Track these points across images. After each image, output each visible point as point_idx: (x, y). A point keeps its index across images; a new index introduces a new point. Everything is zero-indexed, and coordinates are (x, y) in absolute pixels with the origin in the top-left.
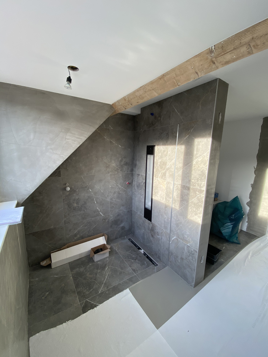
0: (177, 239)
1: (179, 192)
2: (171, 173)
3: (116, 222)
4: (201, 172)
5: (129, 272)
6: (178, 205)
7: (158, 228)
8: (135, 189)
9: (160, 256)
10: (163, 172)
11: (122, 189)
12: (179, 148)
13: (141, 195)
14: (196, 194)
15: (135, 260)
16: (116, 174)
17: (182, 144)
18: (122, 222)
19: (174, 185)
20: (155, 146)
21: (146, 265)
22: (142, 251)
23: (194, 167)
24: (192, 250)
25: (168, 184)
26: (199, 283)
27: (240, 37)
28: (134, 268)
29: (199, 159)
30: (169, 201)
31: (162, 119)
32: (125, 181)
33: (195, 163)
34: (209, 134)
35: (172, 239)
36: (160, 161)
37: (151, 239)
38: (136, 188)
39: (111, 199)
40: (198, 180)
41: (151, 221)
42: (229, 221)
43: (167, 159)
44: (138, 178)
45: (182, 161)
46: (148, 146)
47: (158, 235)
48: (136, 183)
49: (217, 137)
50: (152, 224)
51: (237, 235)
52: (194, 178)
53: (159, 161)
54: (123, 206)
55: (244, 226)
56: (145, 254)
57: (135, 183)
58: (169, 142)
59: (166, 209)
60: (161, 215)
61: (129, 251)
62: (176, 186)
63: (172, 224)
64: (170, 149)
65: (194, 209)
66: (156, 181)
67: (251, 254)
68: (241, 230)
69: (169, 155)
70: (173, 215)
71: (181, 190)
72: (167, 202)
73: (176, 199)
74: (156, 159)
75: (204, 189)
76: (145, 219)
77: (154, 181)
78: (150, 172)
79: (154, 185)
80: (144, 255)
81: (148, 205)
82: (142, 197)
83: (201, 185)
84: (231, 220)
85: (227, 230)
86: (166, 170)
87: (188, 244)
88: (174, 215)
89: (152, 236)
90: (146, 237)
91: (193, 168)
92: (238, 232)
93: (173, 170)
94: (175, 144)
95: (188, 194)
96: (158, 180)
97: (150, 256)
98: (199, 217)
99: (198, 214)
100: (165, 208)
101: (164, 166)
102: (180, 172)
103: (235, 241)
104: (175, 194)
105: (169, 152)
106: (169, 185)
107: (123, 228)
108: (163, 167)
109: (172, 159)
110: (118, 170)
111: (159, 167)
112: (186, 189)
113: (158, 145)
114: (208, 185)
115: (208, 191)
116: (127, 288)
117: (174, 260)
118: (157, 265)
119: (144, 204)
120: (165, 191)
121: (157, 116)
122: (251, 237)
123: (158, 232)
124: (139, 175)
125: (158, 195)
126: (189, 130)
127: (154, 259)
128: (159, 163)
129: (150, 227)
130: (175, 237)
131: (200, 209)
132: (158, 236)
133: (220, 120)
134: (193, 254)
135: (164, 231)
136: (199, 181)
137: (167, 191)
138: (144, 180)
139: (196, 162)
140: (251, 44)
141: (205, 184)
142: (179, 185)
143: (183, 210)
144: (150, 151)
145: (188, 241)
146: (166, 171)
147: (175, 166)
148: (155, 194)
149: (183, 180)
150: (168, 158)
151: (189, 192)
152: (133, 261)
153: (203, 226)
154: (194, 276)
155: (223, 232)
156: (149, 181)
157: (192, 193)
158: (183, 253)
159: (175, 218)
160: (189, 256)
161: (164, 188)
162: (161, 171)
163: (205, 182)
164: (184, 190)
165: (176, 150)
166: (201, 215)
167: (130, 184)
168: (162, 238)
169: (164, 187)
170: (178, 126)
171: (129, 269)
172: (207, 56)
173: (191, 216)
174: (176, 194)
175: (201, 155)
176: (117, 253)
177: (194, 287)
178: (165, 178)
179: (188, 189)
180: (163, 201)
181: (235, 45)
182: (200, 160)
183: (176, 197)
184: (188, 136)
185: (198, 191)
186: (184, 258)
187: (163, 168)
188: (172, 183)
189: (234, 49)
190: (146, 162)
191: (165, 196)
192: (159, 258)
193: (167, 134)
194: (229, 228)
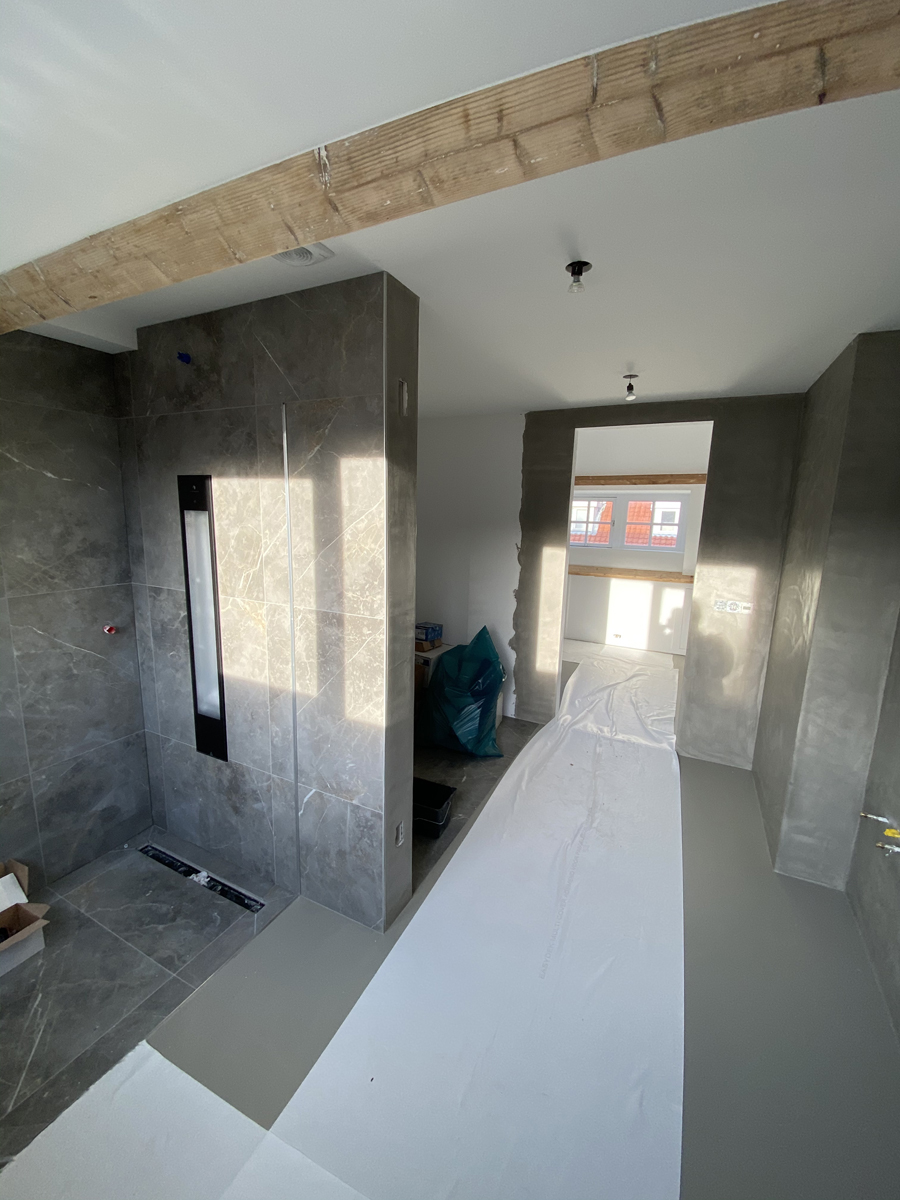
0: (320, 795)
1: (313, 637)
2: (278, 576)
3: (68, 800)
4: (370, 564)
5: (143, 978)
6: (315, 682)
7: (254, 777)
8: (149, 649)
9: (271, 869)
10: (251, 571)
11: (85, 656)
12: (297, 489)
13: (177, 671)
14: (362, 634)
15: (174, 919)
16: (44, 596)
17: (301, 475)
18: (99, 790)
19: (293, 616)
20: (210, 477)
21: (219, 922)
22: (202, 878)
23: (349, 549)
24: (368, 815)
25: (273, 616)
26: (398, 912)
27: (392, 140)
28: (169, 953)
29: (358, 523)
30: (282, 672)
31: (223, 381)
32: (95, 620)
33: (348, 536)
34: (378, 447)
35: (305, 800)
36: (235, 532)
37: (233, 822)
38: (152, 644)
39: (30, 708)
40: (362, 590)
41: (224, 757)
42: (471, 700)
43: (259, 525)
44: (154, 606)
45: (311, 533)
46: (181, 479)
47: (258, 800)
48: (149, 624)
49: (402, 455)
50: (230, 766)
51: (493, 734)
52: (352, 586)
53: (231, 534)
54: (97, 725)
55: (508, 705)
56: (213, 884)
57: (144, 626)
58: (259, 466)
59: (276, 702)
60: (261, 728)
61: (145, 894)
62: (300, 617)
63: (299, 750)
64: (266, 490)
65: (361, 685)
66: (230, 607)
67: (526, 777)
68: (505, 718)
69: (264, 510)
70: (300, 718)
71: (318, 628)
72: (275, 678)
73: (305, 663)
74: (220, 525)
75: (383, 616)
76: (203, 755)
77: (222, 611)
78: (201, 579)
79: (222, 625)
80: (211, 888)
81: (210, 701)
82: (179, 675)
83: (372, 606)
84: (477, 696)
85: (470, 724)
86: (261, 567)
87: (354, 802)
88: (302, 718)
89: (236, 810)
90: (212, 821)
91: (346, 554)
92: (497, 725)
93: (284, 563)
94: (278, 472)
95: (340, 639)
96: (236, 604)
97: (234, 883)
98: (376, 705)
99: (374, 697)
100: (271, 700)
101: (252, 553)
102: (310, 571)
103: (490, 750)
104: (300, 645)
105: (263, 502)
106: (277, 617)
107: (109, 814)
108: (248, 554)
109: (279, 527)
110: (52, 577)
111: (235, 555)
112: (331, 624)
113: (221, 475)
114: (394, 604)
115: (394, 623)
116: (141, 1040)
117: (317, 866)
118: (262, 905)
119: (192, 701)
120: (267, 638)
121: (206, 367)
122: (526, 728)
123: (254, 792)
124: (157, 591)
125: (243, 660)
126: (318, 428)
127: (247, 889)
128: (233, 542)
129: (226, 783)
130: (314, 790)
131: (377, 678)
132: (257, 806)
133: (406, 405)
134: (372, 827)
135: (277, 780)
136: (367, 593)
137: (272, 639)
138: (180, 608)
139: (351, 535)
140: (424, 172)
141: (385, 602)
142: (310, 612)
143: (330, 693)
144: (195, 496)
145: (354, 789)
146: (261, 570)
147: (290, 551)
148: (231, 656)
149: (320, 594)
150: (261, 523)
151: (342, 632)
152: (161, 927)
153: (392, 731)
154: (382, 894)
155: (459, 733)
156: (203, 611)
157: (350, 635)
158: (343, 833)
159: (308, 726)
160: (360, 839)
161: (262, 629)
162: (242, 570)
163: (382, 594)
164: (326, 629)
165: (287, 494)
166: (383, 699)
167: (123, 631)
168: (270, 809)
169: (260, 626)
170: (281, 411)
171: (148, 966)
172: (311, 179)
173: (354, 708)
174: (304, 645)
175: (363, 513)
176: (84, 923)
177: (385, 930)
178: (261, 595)
179: (339, 621)
180: (263, 678)
181: (383, 164)
182: (362, 526)
183: (304, 654)
184: (318, 447)
185: (368, 626)
186: (348, 850)
187: (250, 559)
188: (288, 610)
189: (384, 176)
190: (180, 537)
191: (267, 657)
192: (268, 878)
193: (249, 435)
194: (473, 719)
